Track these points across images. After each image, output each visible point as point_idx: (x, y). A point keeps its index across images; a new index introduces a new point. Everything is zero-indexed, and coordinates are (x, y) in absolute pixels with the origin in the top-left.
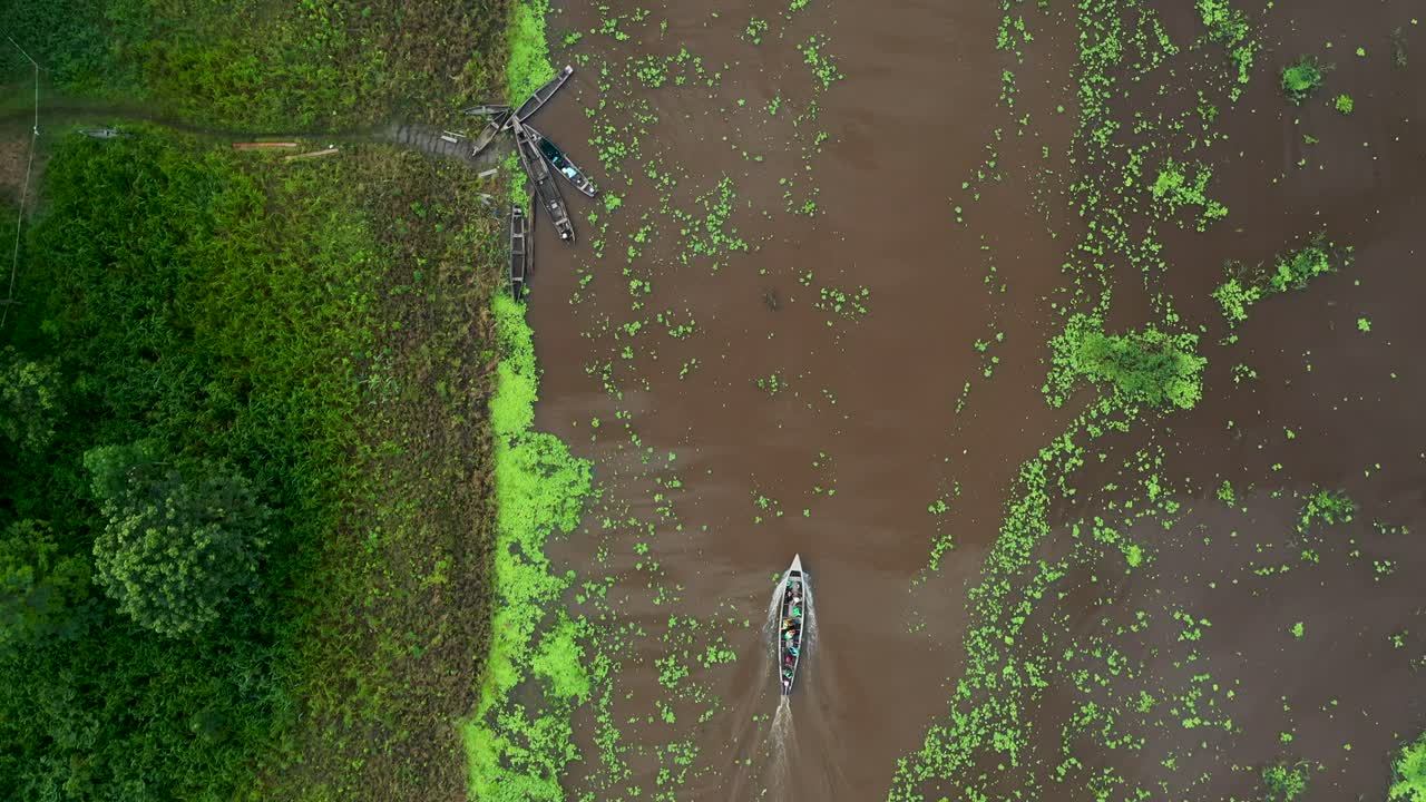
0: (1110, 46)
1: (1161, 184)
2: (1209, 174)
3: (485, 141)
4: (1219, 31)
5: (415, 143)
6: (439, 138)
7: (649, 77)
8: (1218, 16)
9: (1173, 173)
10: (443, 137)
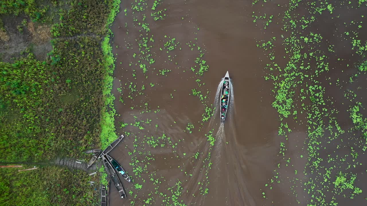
0: (319, 131)
1: (337, 181)
2: (355, 178)
3: (92, 162)
4: (358, 125)
5: (66, 165)
6: (75, 162)
7: (151, 144)
8: (358, 120)
9: (342, 177)
10: (76, 162)
